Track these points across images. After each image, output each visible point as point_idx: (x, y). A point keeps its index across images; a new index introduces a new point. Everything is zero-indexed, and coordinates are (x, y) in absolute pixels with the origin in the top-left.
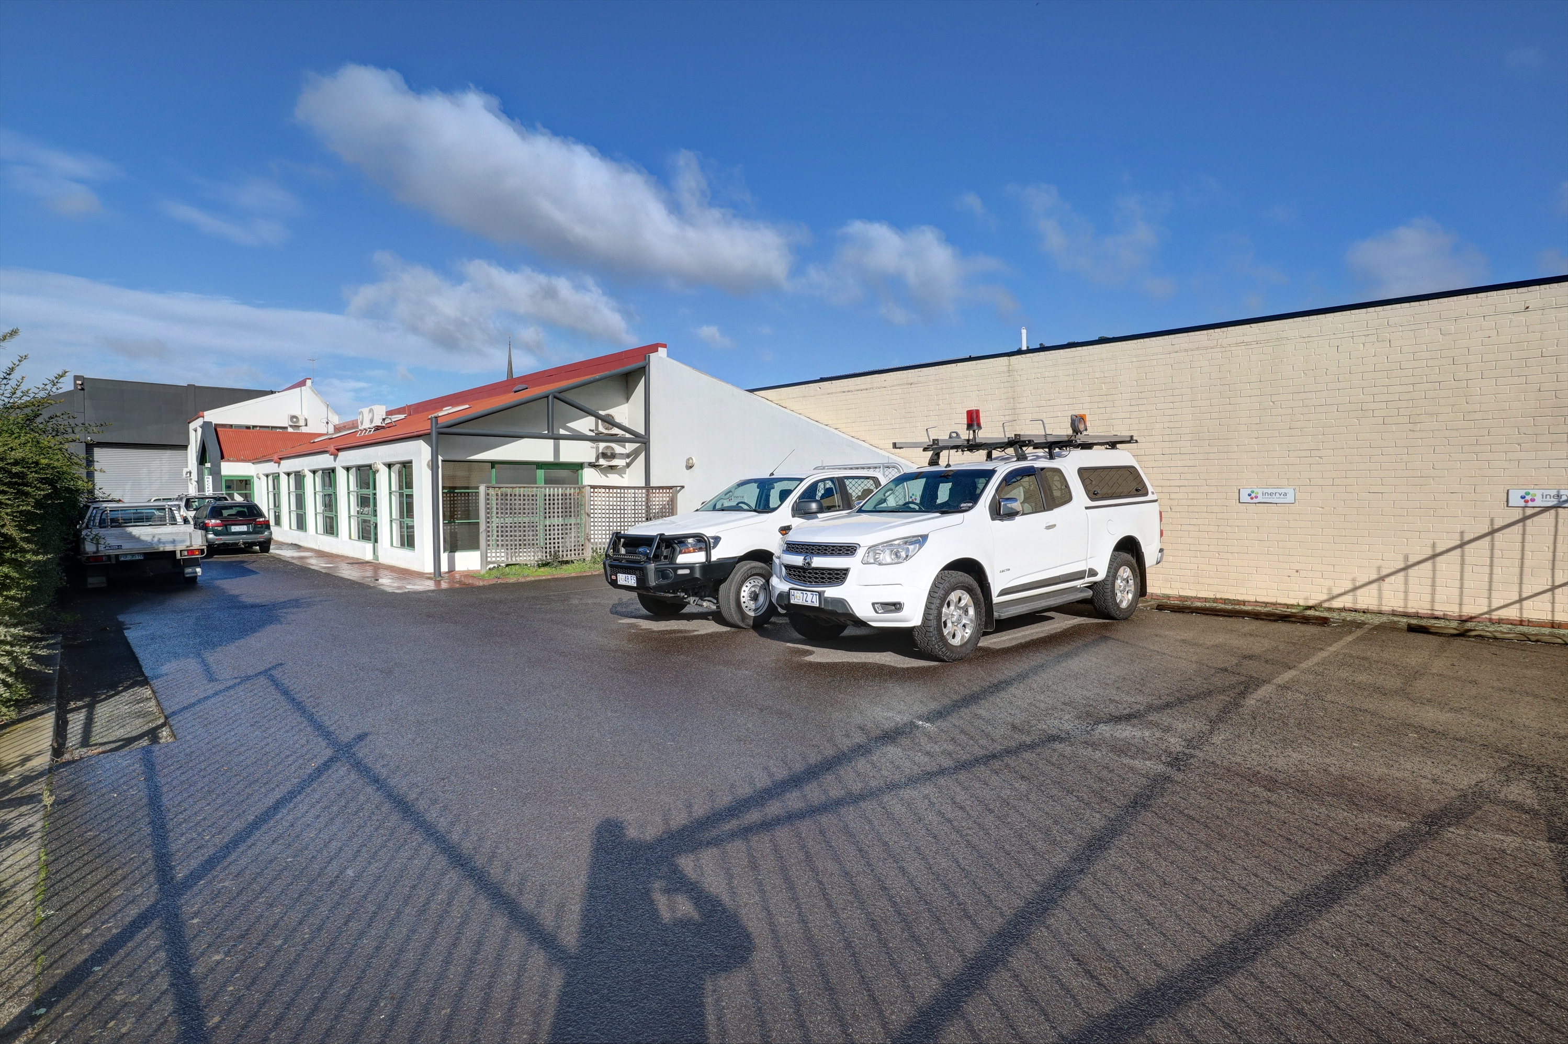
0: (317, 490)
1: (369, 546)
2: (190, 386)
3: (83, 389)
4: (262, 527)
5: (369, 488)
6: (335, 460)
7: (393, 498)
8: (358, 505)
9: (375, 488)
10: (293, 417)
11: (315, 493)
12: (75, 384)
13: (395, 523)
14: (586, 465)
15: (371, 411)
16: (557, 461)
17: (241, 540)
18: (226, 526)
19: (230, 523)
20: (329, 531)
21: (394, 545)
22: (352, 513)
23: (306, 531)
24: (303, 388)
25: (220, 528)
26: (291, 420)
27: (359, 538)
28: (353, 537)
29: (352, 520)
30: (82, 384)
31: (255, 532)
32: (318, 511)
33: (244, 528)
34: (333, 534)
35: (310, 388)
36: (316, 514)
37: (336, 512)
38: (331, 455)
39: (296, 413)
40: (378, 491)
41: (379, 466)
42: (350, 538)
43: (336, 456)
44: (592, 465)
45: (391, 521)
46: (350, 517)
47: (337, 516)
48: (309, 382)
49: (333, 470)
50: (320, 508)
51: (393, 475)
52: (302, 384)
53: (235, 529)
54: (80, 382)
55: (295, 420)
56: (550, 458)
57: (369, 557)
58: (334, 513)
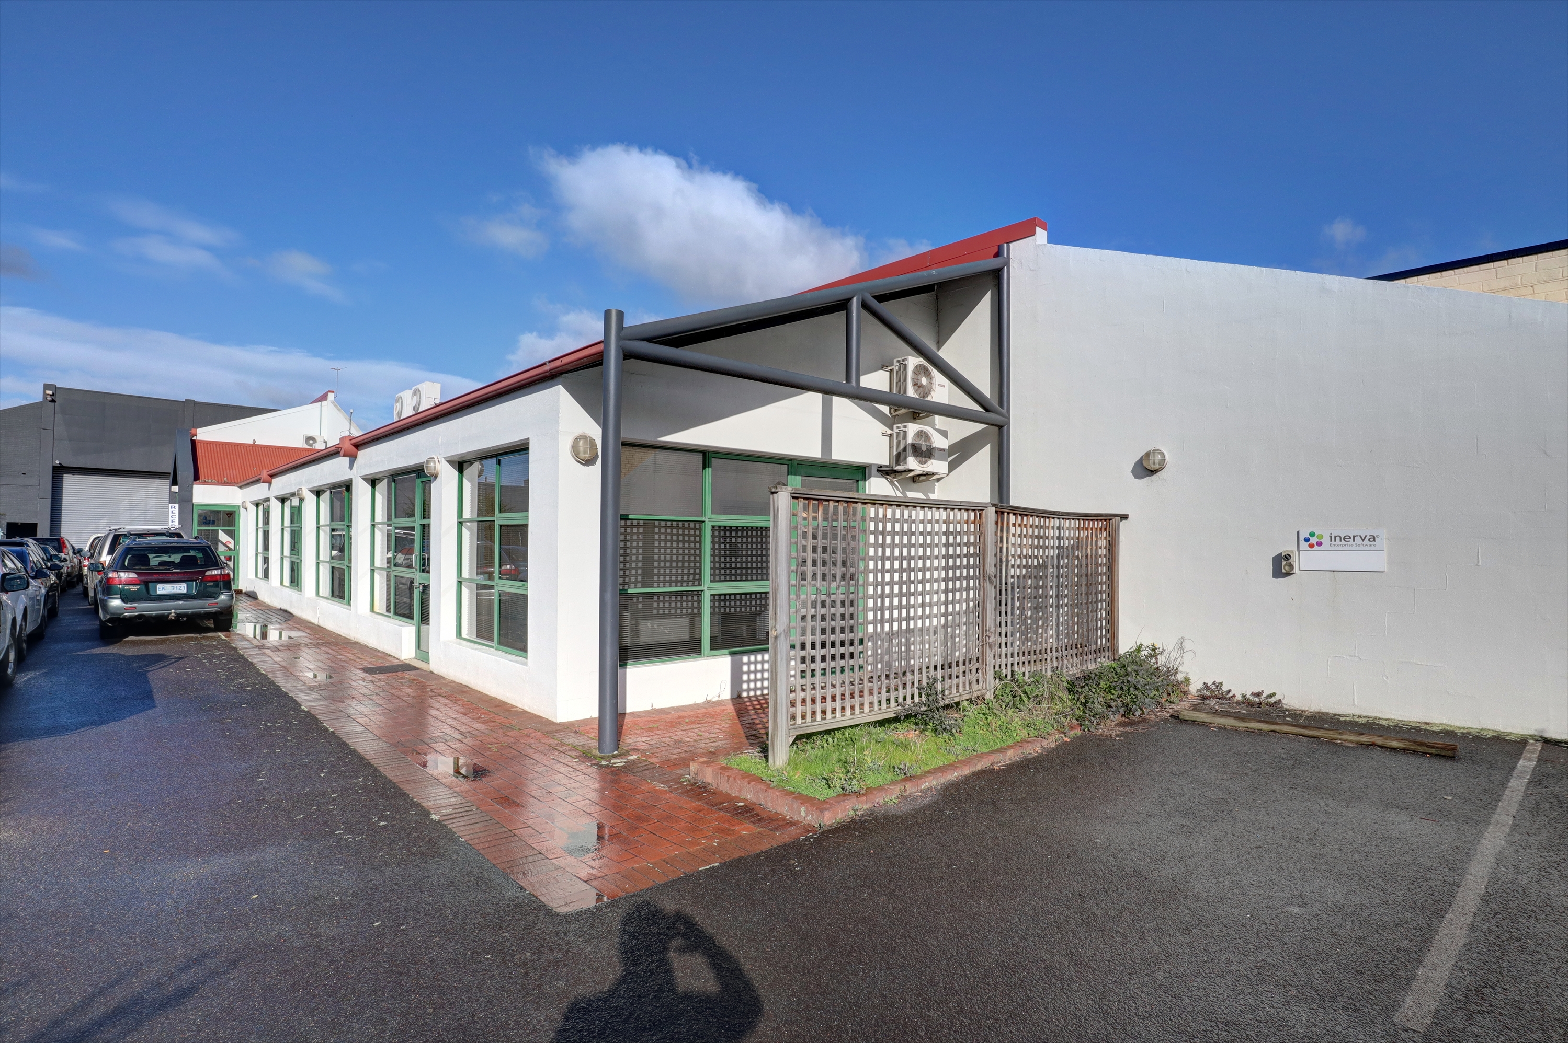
0: (322, 523)
1: (408, 630)
2: (188, 401)
3: (53, 401)
4: (217, 586)
5: (413, 515)
6: (351, 467)
7: (466, 534)
8: (389, 550)
9: (426, 514)
10: (309, 438)
11: (318, 528)
12: (45, 394)
13: (468, 587)
14: (874, 470)
15: (417, 392)
16: (826, 459)
17: (172, 610)
18: (146, 583)
19: (155, 577)
20: (337, 593)
21: (464, 634)
22: (378, 564)
23: (301, 591)
24: (324, 403)
25: (134, 588)
26: (307, 442)
27: (388, 610)
28: (377, 609)
29: (377, 576)
30: (53, 395)
31: (203, 594)
32: (321, 558)
33: (181, 588)
34: (342, 597)
35: (332, 402)
36: (318, 564)
37: (350, 560)
38: (344, 456)
39: (314, 433)
40: (433, 521)
41: (438, 467)
42: (372, 609)
43: (353, 458)
44: (886, 472)
45: (460, 583)
46: (373, 571)
47: (349, 567)
48: (331, 396)
49: (347, 486)
50: (325, 553)
51: (467, 485)
52: (324, 398)
53: (164, 589)
54: (50, 392)
55: (311, 442)
56: (814, 451)
57: (406, 652)
58: (346, 562)
